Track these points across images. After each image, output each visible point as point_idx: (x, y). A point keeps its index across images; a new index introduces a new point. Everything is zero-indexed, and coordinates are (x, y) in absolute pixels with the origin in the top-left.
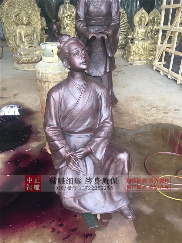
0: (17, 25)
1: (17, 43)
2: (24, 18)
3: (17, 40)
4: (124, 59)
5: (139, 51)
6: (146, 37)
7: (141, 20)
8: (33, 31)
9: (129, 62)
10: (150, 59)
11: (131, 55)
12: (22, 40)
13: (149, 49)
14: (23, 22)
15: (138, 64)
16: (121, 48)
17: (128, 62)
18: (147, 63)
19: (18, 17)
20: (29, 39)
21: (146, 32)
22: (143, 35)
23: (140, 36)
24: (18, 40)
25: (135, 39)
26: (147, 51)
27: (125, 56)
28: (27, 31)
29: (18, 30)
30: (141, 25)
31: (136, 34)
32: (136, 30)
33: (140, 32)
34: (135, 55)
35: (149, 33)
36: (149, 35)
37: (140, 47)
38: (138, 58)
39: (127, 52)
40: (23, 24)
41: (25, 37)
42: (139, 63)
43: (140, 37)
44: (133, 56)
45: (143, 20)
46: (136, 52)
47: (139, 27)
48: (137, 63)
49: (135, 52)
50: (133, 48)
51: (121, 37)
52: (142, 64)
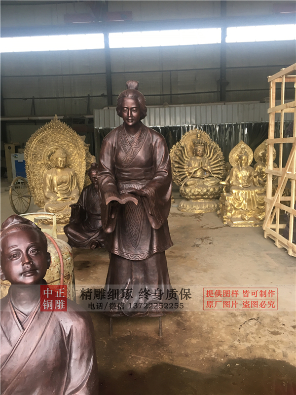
0: (49, 167)
1: (46, 194)
2: (60, 159)
3: (46, 189)
4: (218, 215)
5: (240, 204)
6: (250, 183)
7: (240, 158)
8: (72, 176)
9: (225, 221)
10: (259, 217)
11: (227, 211)
12: (54, 189)
13: (257, 202)
14: (58, 164)
15: (239, 226)
16: (213, 198)
17: (223, 221)
18: (256, 225)
19: (51, 157)
20: (65, 188)
21: (250, 176)
22: (245, 180)
23: (240, 181)
24: (48, 190)
25: (232, 187)
26: (254, 205)
27: (219, 212)
28: (62, 176)
29: (49, 176)
30: (241, 166)
31: (233, 179)
32: (234, 173)
33: (240, 175)
34: (234, 211)
35: (255, 177)
36: (255, 180)
37: (241, 199)
38: (239, 216)
39: (221, 205)
40: (58, 167)
41: (58, 185)
42: (241, 224)
43: (240, 184)
44: (231, 213)
45: (244, 158)
46: (235, 206)
47: (239, 168)
48: (239, 224)
49: (233, 206)
50: (230, 200)
51: (213, 182)
52: (247, 226)
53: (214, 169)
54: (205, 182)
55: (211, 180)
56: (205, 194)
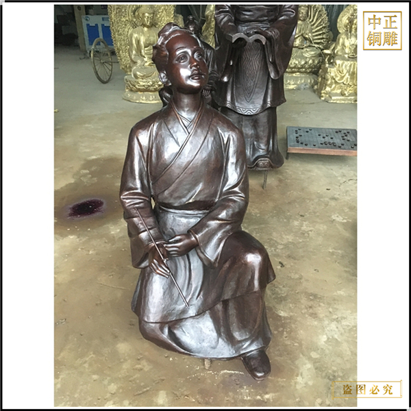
2: (147, 14)
3: (132, 52)
7: (350, 22)
14: (144, 21)
25: (337, 57)
40: (144, 25)
45: (355, 22)
51: (313, 53)
52: (346, 102)
53: (316, 38)
54: (304, 52)
55: (311, 51)
56: (303, 67)
